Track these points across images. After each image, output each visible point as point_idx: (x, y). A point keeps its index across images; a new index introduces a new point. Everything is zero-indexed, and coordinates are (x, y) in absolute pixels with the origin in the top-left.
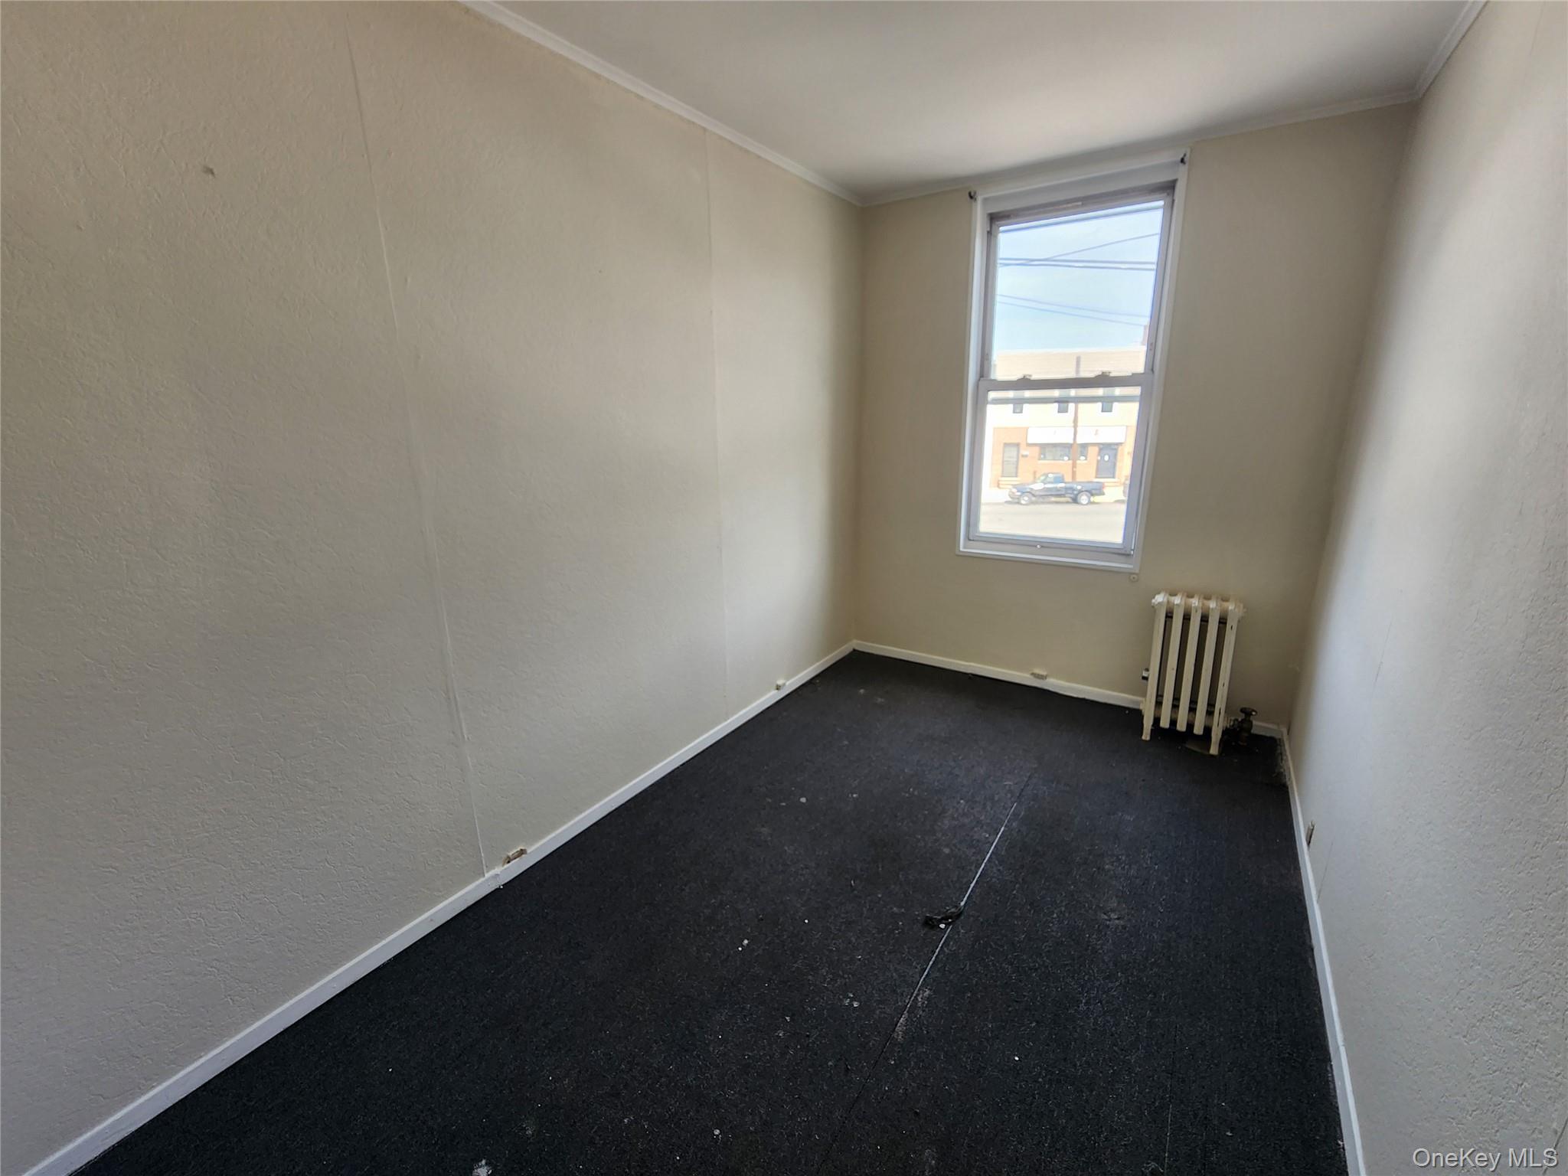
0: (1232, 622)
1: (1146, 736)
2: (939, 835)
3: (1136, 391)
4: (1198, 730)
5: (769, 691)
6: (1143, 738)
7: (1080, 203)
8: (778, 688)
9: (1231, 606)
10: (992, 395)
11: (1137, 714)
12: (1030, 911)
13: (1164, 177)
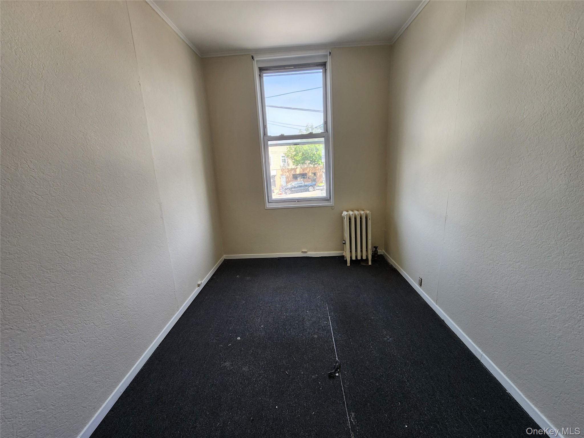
0: (369, 217)
1: (349, 264)
2: (308, 330)
3: (322, 139)
4: (364, 258)
5: (195, 289)
6: (348, 265)
7: (293, 67)
8: (199, 285)
9: (368, 212)
10: (270, 143)
11: (343, 257)
12: (362, 349)
13: (322, 60)
